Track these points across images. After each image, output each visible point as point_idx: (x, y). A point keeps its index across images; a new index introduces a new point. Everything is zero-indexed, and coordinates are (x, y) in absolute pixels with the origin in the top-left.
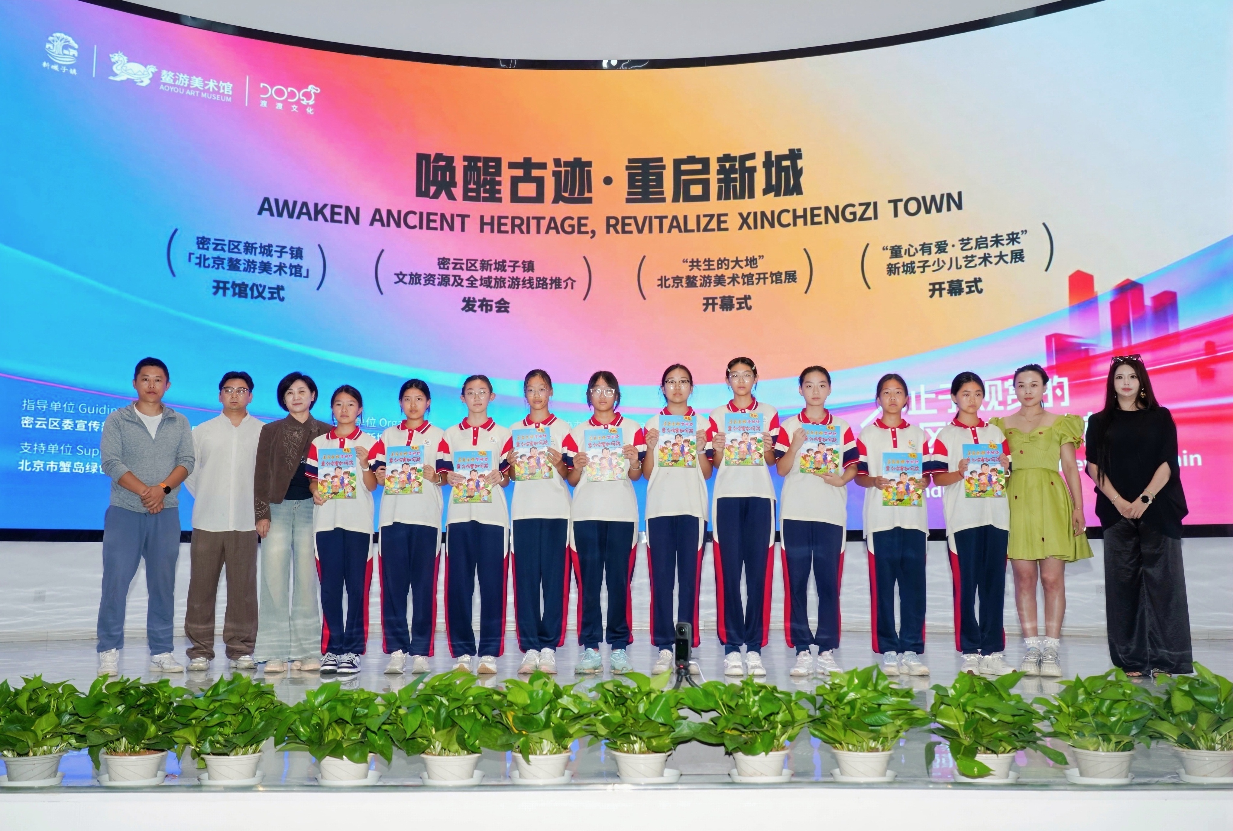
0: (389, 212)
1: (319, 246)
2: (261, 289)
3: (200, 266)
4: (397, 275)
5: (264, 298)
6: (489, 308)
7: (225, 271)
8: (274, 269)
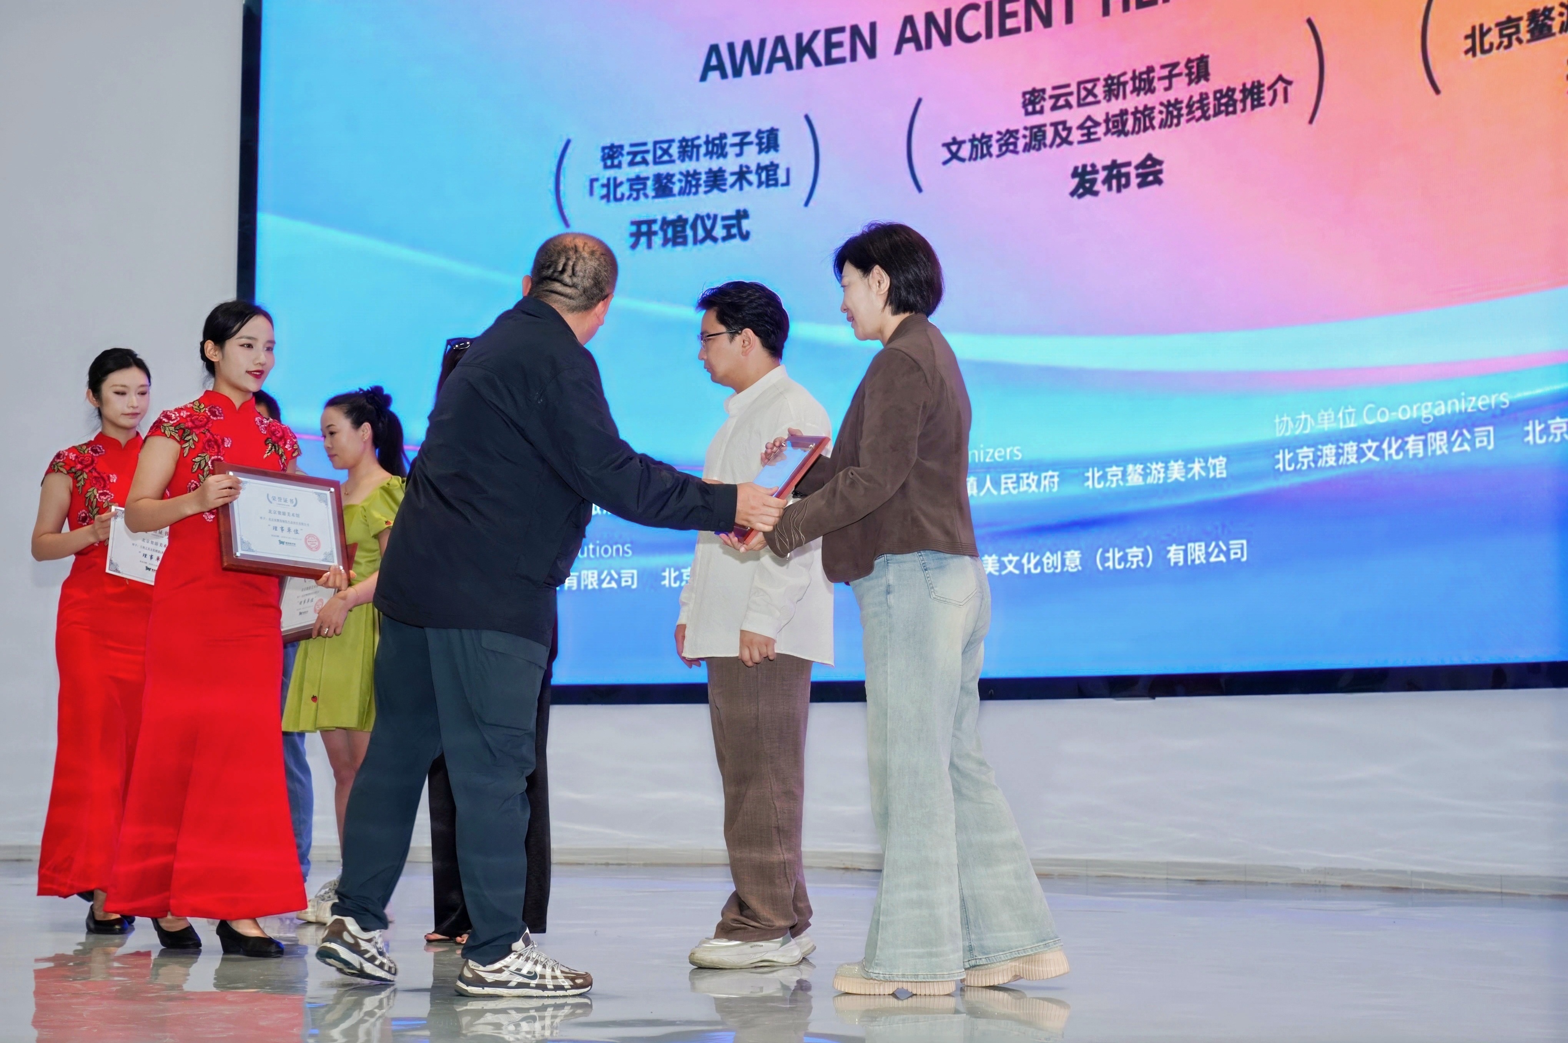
0: (930, 18)
1: (807, 118)
2: (709, 224)
3: (609, 200)
4: (947, 145)
5: (715, 240)
6: (1123, 181)
7: (650, 200)
8: (731, 179)
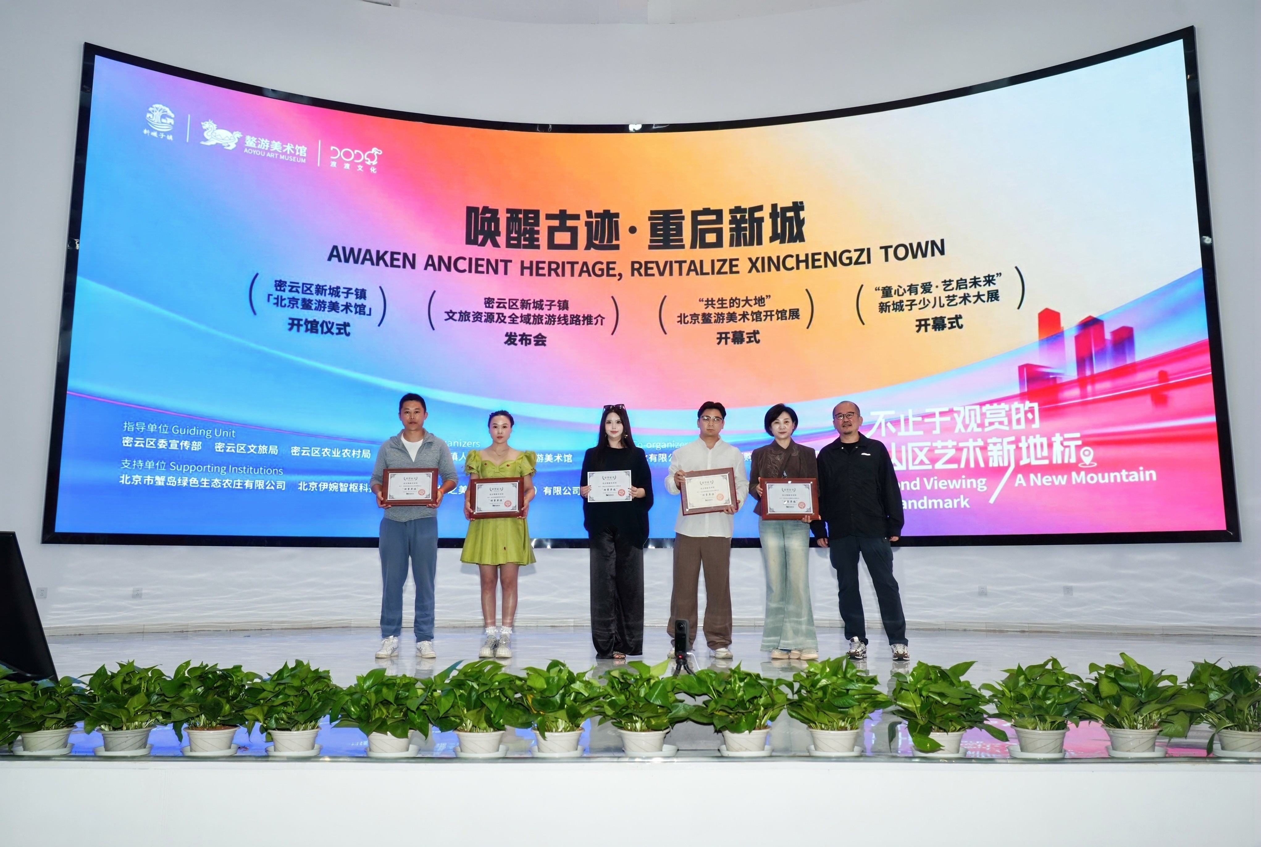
0: (441, 258)
1: (380, 287)
2: (330, 326)
3: (278, 306)
4: (447, 313)
5: (332, 333)
6: (528, 342)
7: (299, 309)
8: (342, 308)
